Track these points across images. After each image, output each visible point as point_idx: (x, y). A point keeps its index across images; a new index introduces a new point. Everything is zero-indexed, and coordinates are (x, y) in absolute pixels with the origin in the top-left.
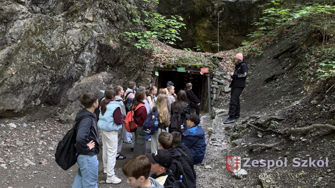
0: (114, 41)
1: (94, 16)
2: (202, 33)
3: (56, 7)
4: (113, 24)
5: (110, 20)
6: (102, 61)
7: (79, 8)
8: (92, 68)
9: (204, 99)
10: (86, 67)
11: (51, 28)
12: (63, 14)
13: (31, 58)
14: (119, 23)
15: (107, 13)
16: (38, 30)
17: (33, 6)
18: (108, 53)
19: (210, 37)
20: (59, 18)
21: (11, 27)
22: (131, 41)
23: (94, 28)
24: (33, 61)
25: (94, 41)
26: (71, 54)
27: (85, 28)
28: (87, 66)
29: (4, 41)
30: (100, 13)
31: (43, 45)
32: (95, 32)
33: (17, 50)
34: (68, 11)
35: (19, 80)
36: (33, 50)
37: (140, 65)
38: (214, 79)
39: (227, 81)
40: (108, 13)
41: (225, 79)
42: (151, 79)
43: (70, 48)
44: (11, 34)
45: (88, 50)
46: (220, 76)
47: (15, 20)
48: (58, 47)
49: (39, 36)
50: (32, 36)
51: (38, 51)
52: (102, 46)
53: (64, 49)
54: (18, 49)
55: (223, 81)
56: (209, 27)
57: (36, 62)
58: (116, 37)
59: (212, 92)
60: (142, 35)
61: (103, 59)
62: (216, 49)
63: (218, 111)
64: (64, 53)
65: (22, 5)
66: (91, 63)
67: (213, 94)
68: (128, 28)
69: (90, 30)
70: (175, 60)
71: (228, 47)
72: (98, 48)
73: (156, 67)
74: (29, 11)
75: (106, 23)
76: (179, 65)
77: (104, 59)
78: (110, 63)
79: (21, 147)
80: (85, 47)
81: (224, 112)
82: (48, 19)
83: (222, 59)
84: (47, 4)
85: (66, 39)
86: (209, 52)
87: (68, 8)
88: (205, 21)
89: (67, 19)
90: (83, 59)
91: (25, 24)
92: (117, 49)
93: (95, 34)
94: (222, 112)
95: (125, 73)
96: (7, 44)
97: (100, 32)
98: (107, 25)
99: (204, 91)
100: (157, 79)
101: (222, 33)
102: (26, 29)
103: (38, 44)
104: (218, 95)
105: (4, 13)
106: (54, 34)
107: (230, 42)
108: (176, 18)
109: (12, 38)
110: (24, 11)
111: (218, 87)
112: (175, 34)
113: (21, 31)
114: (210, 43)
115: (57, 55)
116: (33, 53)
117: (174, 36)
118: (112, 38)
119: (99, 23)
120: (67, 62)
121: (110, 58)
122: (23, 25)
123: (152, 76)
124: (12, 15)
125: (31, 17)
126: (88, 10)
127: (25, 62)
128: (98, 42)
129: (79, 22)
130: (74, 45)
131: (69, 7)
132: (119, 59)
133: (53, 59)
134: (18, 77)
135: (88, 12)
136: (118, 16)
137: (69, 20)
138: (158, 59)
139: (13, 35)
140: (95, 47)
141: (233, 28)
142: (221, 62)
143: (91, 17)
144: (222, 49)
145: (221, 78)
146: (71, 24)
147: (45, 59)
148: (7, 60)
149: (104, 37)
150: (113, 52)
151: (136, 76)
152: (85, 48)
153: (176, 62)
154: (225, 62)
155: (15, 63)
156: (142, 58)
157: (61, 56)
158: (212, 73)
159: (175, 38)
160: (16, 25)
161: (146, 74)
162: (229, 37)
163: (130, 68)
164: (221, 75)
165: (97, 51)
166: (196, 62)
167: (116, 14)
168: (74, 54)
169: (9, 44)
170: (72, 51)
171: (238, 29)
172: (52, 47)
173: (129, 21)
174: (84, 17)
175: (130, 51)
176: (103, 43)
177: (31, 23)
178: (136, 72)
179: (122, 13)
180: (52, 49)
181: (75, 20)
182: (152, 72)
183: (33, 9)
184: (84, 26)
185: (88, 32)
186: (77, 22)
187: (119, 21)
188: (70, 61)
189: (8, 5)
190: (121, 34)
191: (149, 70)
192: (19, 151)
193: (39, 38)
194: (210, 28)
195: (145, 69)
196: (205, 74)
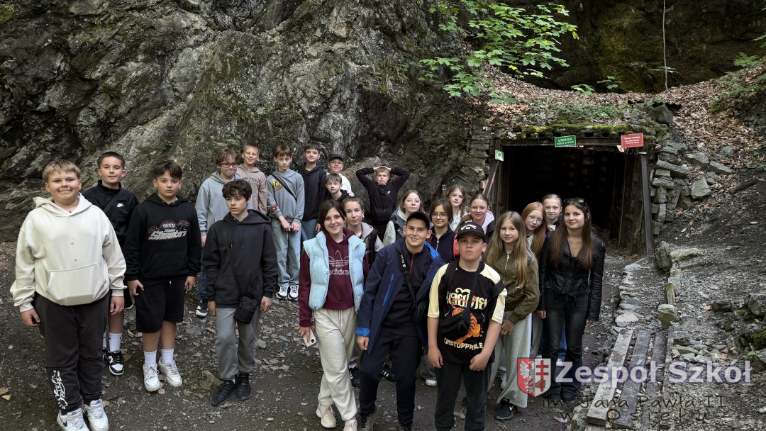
0: (396, 82)
1: (349, 25)
2: (615, 44)
3: (266, 12)
4: (392, 42)
5: (385, 33)
6: (369, 133)
7: (316, 8)
8: (347, 151)
9: (631, 217)
10: (334, 149)
11: (257, 62)
12: (280, 27)
13: (215, 133)
14: (406, 37)
15: (378, 16)
16: (229, 67)
17: (217, 14)
18: (383, 111)
19: (638, 53)
20: (273, 36)
21: (172, 66)
22: (433, 78)
23: (350, 54)
24: (220, 141)
25: (351, 86)
26: (300, 120)
27: (330, 56)
28: (336, 146)
29: (159, 99)
30: (364, 17)
31: (240, 103)
32: (352, 64)
33: (187, 117)
34: (292, 17)
35: (190, 184)
36: (220, 114)
37: (456, 136)
38: (660, 162)
39: (698, 168)
40: (380, 15)
41: (692, 162)
42: (485, 170)
43: (299, 105)
44: (173, 81)
45: (338, 109)
46: (677, 156)
47: (181, 50)
48: (272, 105)
49: (231, 82)
50: (216, 82)
51: (230, 117)
52: (369, 97)
53: (286, 108)
54: (187, 115)
55: (685, 168)
56: (636, 26)
57: (226, 142)
58: (400, 72)
59: (654, 200)
60: (463, 62)
61: (372, 128)
62: (657, 82)
63: (678, 252)
64: (286, 117)
65: (194, 13)
66: (344, 139)
67: (658, 203)
68: (428, 47)
69: (342, 60)
70: (549, 117)
71: (692, 76)
72: (359, 103)
73: (498, 138)
74: (209, 25)
75: (377, 41)
76: (558, 130)
77: (374, 127)
78: (387, 136)
79: (195, 340)
80: (331, 102)
81: (696, 256)
82: (249, 40)
83: (680, 107)
84: (246, 6)
85: (289, 86)
86: (639, 91)
87: (291, 10)
88: (624, 11)
89: (289, 37)
90: (328, 130)
91: (202, 56)
92: (403, 101)
93: (354, 67)
94: (692, 256)
95: (421, 158)
96: (165, 104)
97: (365, 64)
98: (379, 45)
99: (630, 195)
100: (500, 168)
101: (673, 40)
102: (203, 69)
103: (230, 101)
104: (674, 206)
105: (158, 34)
106: (263, 75)
107: (699, 62)
108: (549, 11)
109: (175, 90)
110: (197, 26)
111: (673, 184)
112: (550, 51)
113: (194, 72)
114: (638, 67)
115: (270, 125)
116: (220, 121)
117: (547, 55)
118: (390, 75)
119: (361, 41)
120: (293, 140)
121: (387, 123)
122: (196, 59)
123: (487, 162)
124: (175, 37)
125: (214, 40)
126: (335, 13)
127: (203, 143)
128: (360, 86)
129: (317, 44)
130: (307, 97)
131: (293, 9)
132: (406, 125)
133: (263, 134)
134: (189, 178)
135: (336, 17)
136: (404, 19)
137: (294, 39)
138: (501, 118)
139: (178, 84)
140: (352, 99)
141: (706, 24)
142: (676, 115)
143: (344, 29)
144: (675, 81)
145: (679, 160)
146: (299, 50)
147: (244, 135)
148: (166, 141)
149: (372, 75)
150: (394, 108)
151: (446, 163)
152: (331, 104)
153: (549, 121)
154: (689, 115)
155: (183, 146)
156: (462, 118)
157: (280, 126)
158: (655, 146)
159: (551, 62)
160: (182, 60)
161: (473, 157)
162: (695, 48)
163: (434, 144)
164: (681, 152)
165: (357, 109)
166: (607, 119)
167: (400, 17)
168: (306, 118)
169: (169, 104)
170: (304, 114)
171: (723, 24)
172: (261, 105)
173: (429, 30)
174: (328, 29)
175: (432, 103)
176: (371, 89)
177: (214, 54)
178: (448, 154)
179: (414, 12)
180: (261, 111)
181: (307, 38)
182: (487, 152)
183: (216, 22)
184: (327, 52)
185: (336, 66)
186: (312, 44)
187: (407, 32)
188: (300, 137)
189: (165, 17)
190: (411, 63)
191: (480, 147)
192: (192, 350)
193: (232, 86)
194: (640, 29)
195: (468, 146)
196: (632, 151)
